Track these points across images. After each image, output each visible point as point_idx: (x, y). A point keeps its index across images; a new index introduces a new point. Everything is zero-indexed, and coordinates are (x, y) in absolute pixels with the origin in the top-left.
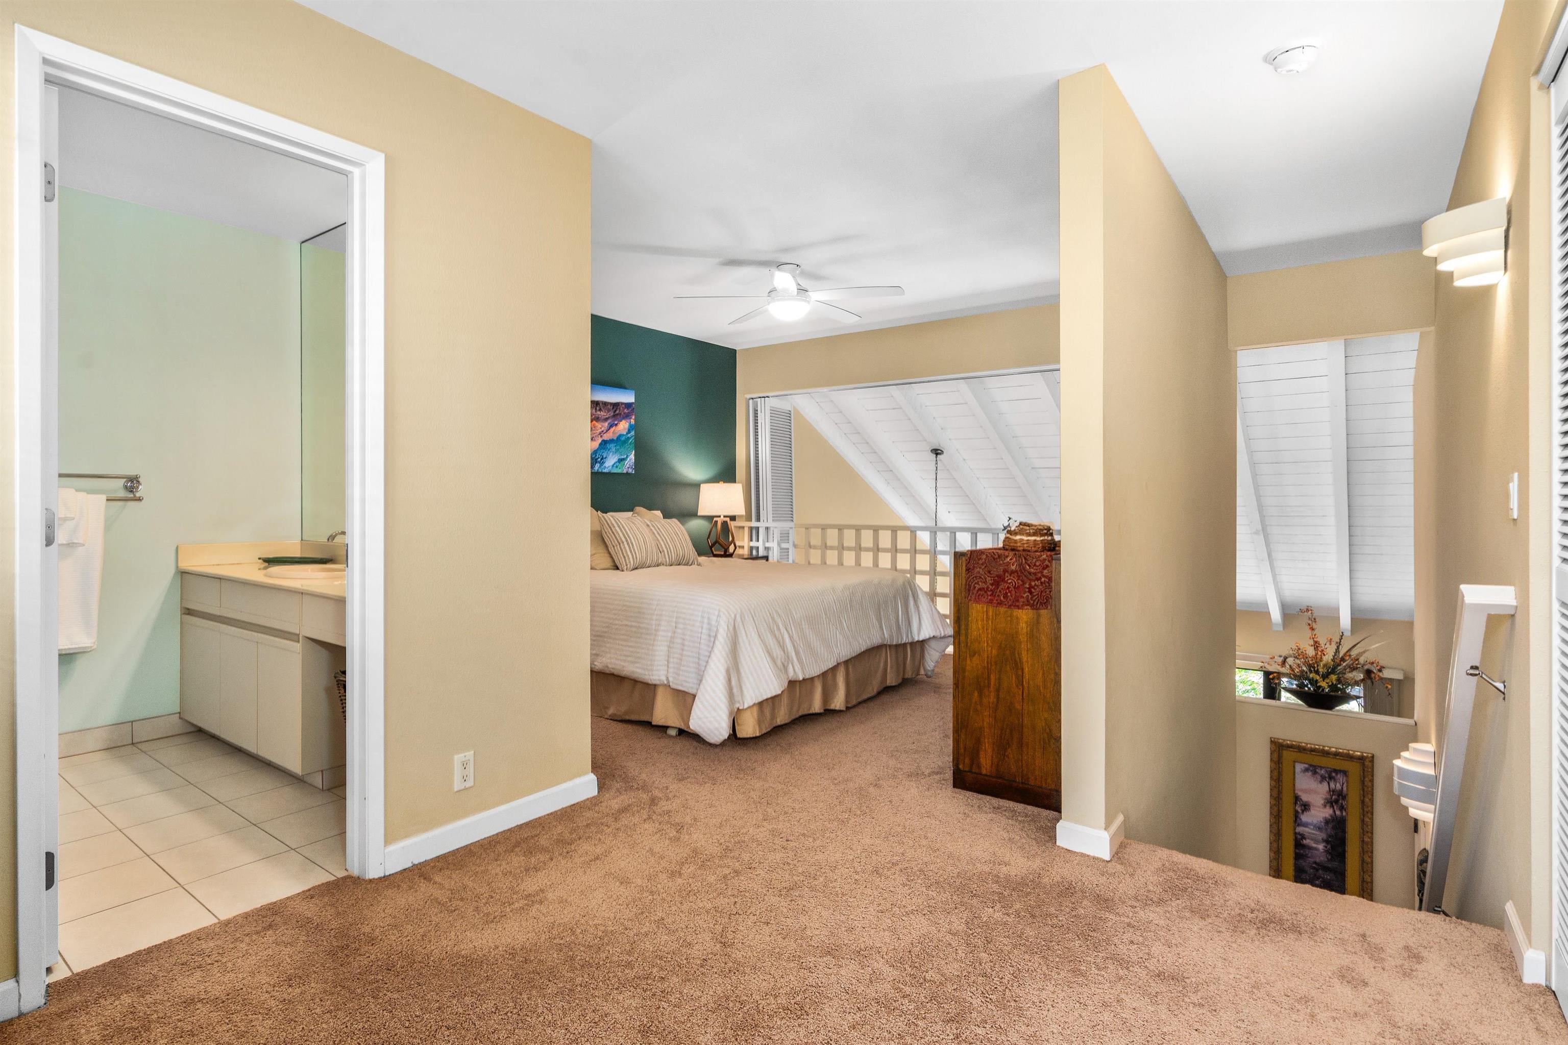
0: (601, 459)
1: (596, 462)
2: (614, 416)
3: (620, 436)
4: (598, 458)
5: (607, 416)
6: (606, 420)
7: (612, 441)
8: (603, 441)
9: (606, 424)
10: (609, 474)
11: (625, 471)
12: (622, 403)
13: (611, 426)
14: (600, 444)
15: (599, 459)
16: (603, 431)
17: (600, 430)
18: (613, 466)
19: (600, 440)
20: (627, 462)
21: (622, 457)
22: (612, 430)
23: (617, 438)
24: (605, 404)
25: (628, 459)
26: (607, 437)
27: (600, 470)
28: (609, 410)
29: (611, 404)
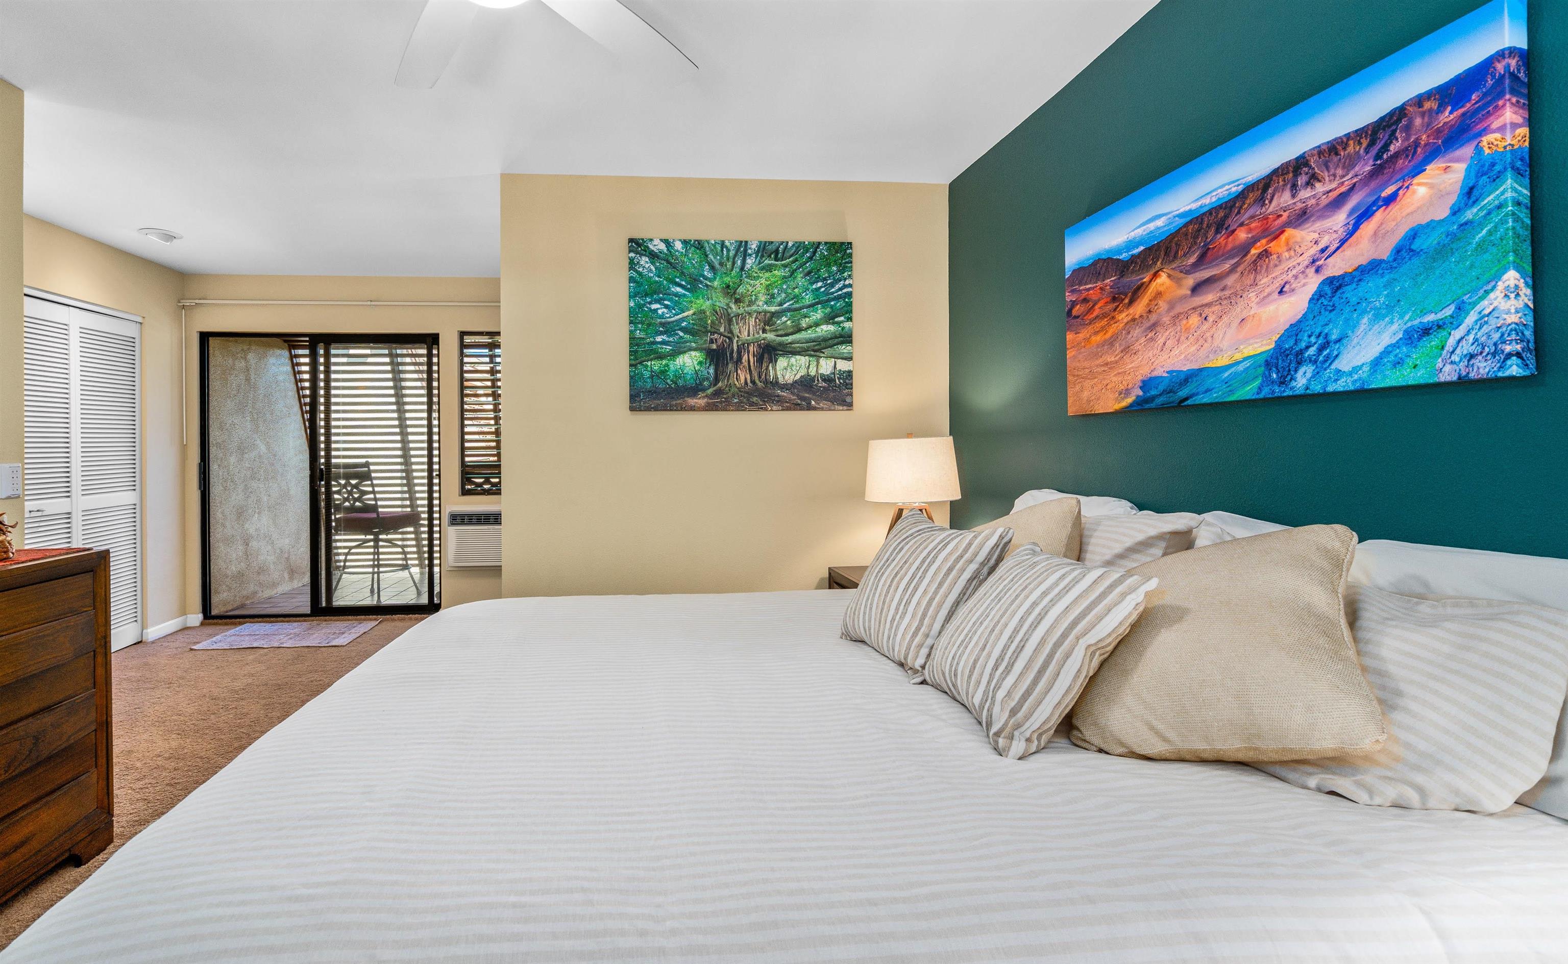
0: (1321, 350)
1: (1299, 363)
2: (1377, 172)
3: (1414, 234)
4: (1307, 347)
5: (1343, 189)
6: (1338, 202)
7: (1372, 268)
8: (1330, 281)
9: (1340, 219)
10: (1362, 394)
11: (1448, 374)
12: (1419, 101)
13: (1363, 215)
14: (1318, 297)
15: (1312, 351)
16: (1323, 251)
17: (1315, 250)
18: (1376, 363)
19: (1313, 283)
20: (1457, 334)
21: (1431, 318)
22: (1368, 228)
23: (1398, 251)
24: (1332, 149)
25: (1471, 319)
26: (1337, 266)
27: (1317, 388)
28: (1350, 163)
29: (1359, 134)
